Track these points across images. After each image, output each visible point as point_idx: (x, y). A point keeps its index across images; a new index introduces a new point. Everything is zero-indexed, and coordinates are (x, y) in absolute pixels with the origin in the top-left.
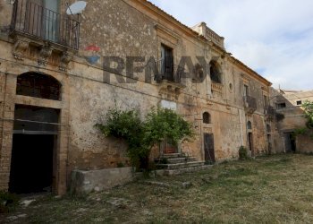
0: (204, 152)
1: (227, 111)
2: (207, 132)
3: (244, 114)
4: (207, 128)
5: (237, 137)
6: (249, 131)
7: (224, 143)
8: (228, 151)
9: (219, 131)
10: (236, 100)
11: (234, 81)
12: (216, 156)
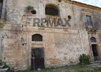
0: (30, 61)
1: (64, 32)
2: (35, 46)
3: (86, 33)
4: (37, 44)
5: (77, 48)
6: (92, 43)
7: (60, 53)
8: (65, 58)
9: (53, 46)
10: (75, 25)
11: (74, 14)
12: (48, 63)
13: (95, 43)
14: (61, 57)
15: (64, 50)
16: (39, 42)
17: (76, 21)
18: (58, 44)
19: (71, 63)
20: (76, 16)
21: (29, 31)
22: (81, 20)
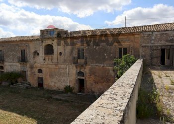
0: (37, 84)
2: (40, 76)
3: (75, 68)
4: (40, 75)
5: (64, 80)
6: (79, 78)
7: (52, 82)
8: (55, 86)
9: (48, 77)
10: (65, 60)
11: (65, 50)
12: (45, 86)
13: (82, 78)
14: (52, 84)
15: (54, 80)
16: (41, 74)
17: (66, 56)
18: (51, 76)
19: (59, 89)
20: (66, 52)
21: (36, 67)
22: (71, 55)
